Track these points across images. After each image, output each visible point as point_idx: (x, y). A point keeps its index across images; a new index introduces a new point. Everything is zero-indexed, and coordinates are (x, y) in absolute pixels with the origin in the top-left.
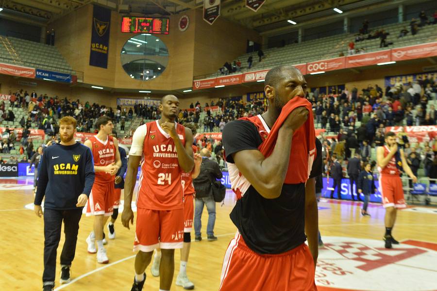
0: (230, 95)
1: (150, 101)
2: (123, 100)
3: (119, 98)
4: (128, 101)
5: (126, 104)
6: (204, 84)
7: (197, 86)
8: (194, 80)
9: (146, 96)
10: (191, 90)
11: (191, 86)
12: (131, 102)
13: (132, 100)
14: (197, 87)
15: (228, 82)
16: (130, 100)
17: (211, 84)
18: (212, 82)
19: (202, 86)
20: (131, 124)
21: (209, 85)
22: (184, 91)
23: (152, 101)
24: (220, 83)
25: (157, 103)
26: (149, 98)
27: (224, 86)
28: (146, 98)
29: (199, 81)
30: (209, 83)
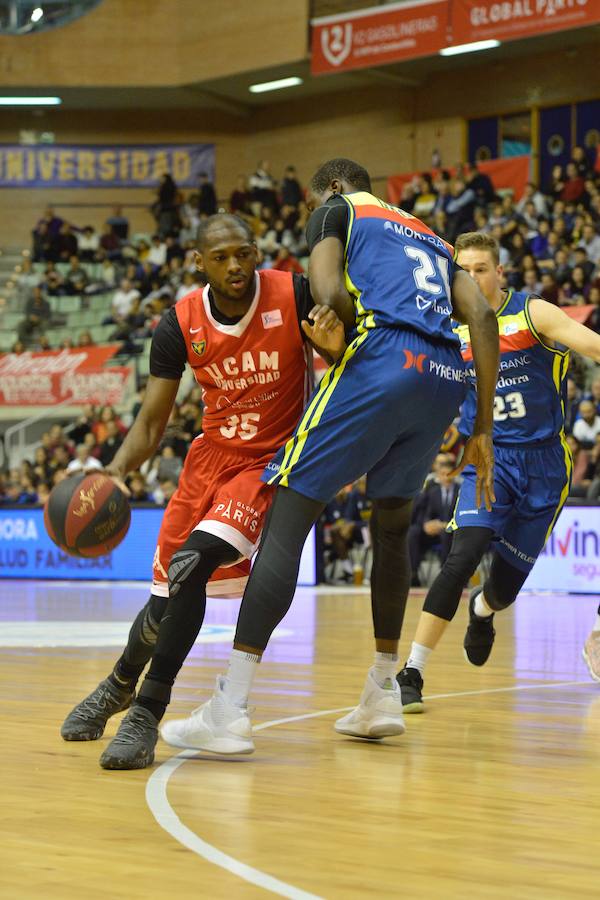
0: (534, 99)
1: (52, 154)
6: (375, 35)
7: (337, 52)
8: (312, 14)
9: (28, 128)
10: (293, 81)
11: (297, 52)
14: (336, 61)
15: (524, 19)
17: (419, 37)
18: (428, 25)
19: (365, 51)
21: (410, 43)
22: (257, 89)
23: (65, 155)
24: (471, 27)
25: (97, 165)
26: (48, 137)
27: (492, 44)
28: (28, 138)
29: (342, 24)
30: (408, 28)
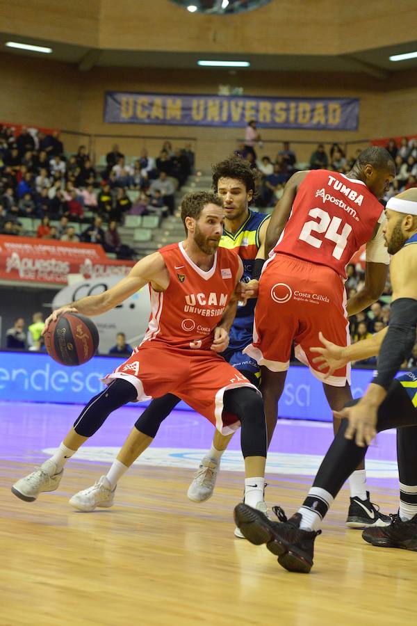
1: (241, 103)
2: (131, 98)
3: (111, 94)
4: (151, 105)
5: (142, 115)
9: (225, 83)
12: (164, 108)
13: (169, 101)
16: (158, 100)
20: (160, 225)
22: (395, 58)
23: (250, 104)
25: (273, 112)
26: (240, 91)
28: (224, 91)
